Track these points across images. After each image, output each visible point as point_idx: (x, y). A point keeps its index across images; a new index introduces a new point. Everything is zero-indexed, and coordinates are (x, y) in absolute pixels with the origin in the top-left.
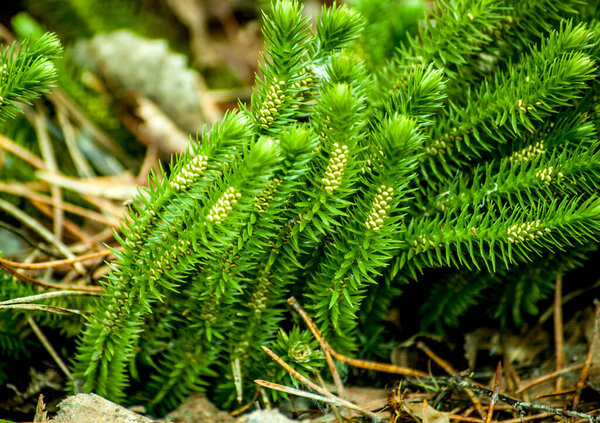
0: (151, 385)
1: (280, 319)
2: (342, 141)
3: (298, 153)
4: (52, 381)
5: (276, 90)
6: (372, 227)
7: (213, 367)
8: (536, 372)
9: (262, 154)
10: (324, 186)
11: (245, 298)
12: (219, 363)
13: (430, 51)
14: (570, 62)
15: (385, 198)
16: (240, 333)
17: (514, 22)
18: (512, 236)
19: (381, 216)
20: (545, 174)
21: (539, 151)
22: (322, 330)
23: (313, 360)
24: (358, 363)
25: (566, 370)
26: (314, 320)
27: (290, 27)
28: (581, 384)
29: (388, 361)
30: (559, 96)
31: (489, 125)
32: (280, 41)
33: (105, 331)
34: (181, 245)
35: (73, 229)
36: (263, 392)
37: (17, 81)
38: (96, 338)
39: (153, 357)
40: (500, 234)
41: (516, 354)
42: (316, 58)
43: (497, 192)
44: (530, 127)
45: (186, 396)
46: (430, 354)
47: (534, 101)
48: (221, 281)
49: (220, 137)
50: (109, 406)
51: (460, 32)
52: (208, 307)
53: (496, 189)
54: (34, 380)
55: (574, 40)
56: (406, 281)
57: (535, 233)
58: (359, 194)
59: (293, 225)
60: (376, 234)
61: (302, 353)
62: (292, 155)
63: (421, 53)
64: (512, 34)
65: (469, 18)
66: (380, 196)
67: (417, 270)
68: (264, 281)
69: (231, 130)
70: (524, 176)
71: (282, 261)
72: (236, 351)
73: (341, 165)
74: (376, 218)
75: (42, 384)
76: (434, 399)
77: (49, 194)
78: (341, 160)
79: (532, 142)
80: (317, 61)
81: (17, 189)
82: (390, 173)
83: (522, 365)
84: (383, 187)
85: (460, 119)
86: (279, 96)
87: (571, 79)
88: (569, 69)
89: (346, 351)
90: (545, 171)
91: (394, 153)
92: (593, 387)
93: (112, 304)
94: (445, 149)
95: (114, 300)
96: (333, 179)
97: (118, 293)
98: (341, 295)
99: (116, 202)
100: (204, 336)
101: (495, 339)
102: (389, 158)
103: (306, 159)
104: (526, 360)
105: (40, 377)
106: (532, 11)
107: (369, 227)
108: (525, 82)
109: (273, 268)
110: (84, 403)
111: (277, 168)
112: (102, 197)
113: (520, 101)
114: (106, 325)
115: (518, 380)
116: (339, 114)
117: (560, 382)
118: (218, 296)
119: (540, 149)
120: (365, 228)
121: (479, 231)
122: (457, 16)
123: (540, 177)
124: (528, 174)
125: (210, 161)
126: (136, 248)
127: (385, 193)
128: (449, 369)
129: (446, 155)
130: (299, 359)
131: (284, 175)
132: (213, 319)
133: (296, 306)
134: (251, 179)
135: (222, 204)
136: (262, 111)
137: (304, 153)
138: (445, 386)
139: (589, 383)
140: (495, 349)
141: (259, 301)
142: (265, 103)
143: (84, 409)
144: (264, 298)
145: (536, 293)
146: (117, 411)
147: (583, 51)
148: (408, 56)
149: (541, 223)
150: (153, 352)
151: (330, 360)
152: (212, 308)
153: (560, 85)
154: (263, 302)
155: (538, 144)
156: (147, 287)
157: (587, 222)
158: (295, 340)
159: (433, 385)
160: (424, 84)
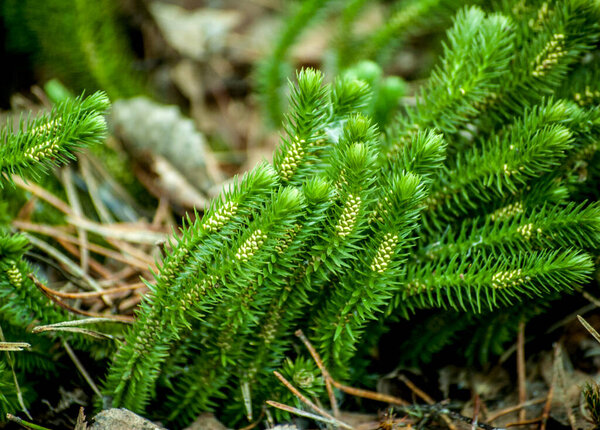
0: (167, 404)
1: (285, 349)
2: (356, 193)
3: (320, 201)
4: (80, 399)
5: (297, 147)
6: (377, 269)
7: (222, 389)
8: (501, 405)
9: (288, 201)
10: (338, 232)
11: (258, 329)
12: (229, 387)
13: (425, 120)
14: (552, 133)
15: (390, 244)
16: (249, 360)
17: (498, 99)
18: (496, 282)
19: (385, 260)
20: (525, 229)
21: (518, 210)
22: (324, 359)
23: (316, 386)
24: (351, 390)
25: (528, 403)
26: (318, 350)
27: (313, 93)
28: (545, 416)
29: (374, 390)
30: (540, 162)
31: (476, 186)
32: (303, 105)
33: (136, 354)
34: (211, 280)
35: (97, 267)
36: (268, 413)
37: (72, 132)
38: (127, 360)
39: (171, 379)
40: (486, 280)
41: (482, 388)
42: (330, 121)
43: (483, 245)
44: (513, 189)
45: (197, 415)
46: (410, 385)
47: (519, 166)
48: (239, 314)
49: (250, 186)
50: (138, 420)
51: (453, 105)
52: (225, 336)
53: (481, 241)
54: (64, 397)
55: (555, 115)
56: (397, 320)
57: (517, 280)
58: (368, 240)
59: (306, 266)
60: (380, 276)
61: (306, 379)
62: (313, 204)
63: (417, 121)
64: (495, 108)
65: (461, 93)
66: (386, 243)
67: (409, 310)
68: (276, 316)
69: (260, 180)
70: (507, 231)
71: (293, 298)
72: (245, 376)
73: (354, 214)
74: (382, 261)
75: (71, 401)
76: (418, 424)
77: (76, 234)
78: (355, 209)
79: (512, 202)
80: (331, 124)
81: (47, 230)
82: (396, 223)
83: (487, 398)
84: (389, 234)
85: (449, 180)
86: (299, 152)
87: (552, 148)
88: (551, 139)
89: (342, 380)
90: (526, 227)
91: (400, 205)
92: (555, 418)
93: (144, 330)
94: (436, 206)
95: (145, 327)
96: (347, 227)
97: (149, 321)
98: (344, 329)
99: (134, 245)
100: (219, 362)
101: (462, 375)
102: (396, 208)
103: (324, 207)
104: (490, 394)
105: (69, 394)
106: (514, 89)
107: (374, 269)
108: (509, 150)
109: (285, 304)
110: (116, 416)
111: (299, 215)
112: (123, 240)
113: (506, 166)
114: (138, 349)
115: (486, 410)
116: (355, 170)
117: (523, 414)
118: (236, 327)
119: (519, 209)
120: (370, 270)
121: (466, 278)
122: (450, 91)
123: (521, 232)
124: (510, 229)
125: (240, 206)
126: (169, 282)
127: (391, 240)
128: (427, 398)
129: (436, 211)
130: (303, 384)
131: (305, 221)
132: (229, 347)
133: (303, 338)
134: (277, 222)
135: (250, 244)
136: (283, 166)
137: (323, 202)
138: (427, 412)
139: (552, 415)
140: (463, 384)
141: (269, 333)
142: (286, 159)
143: (116, 422)
144: (274, 331)
145: (504, 336)
146: (145, 424)
147: (563, 124)
148: (405, 124)
149: (522, 271)
150: (172, 375)
151: (329, 386)
152: (229, 337)
153: (542, 153)
154: (273, 334)
155: (517, 204)
156: (177, 316)
157: (563, 272)
158: (300, 368)
159: (416, 411)
160: (427, 146)
